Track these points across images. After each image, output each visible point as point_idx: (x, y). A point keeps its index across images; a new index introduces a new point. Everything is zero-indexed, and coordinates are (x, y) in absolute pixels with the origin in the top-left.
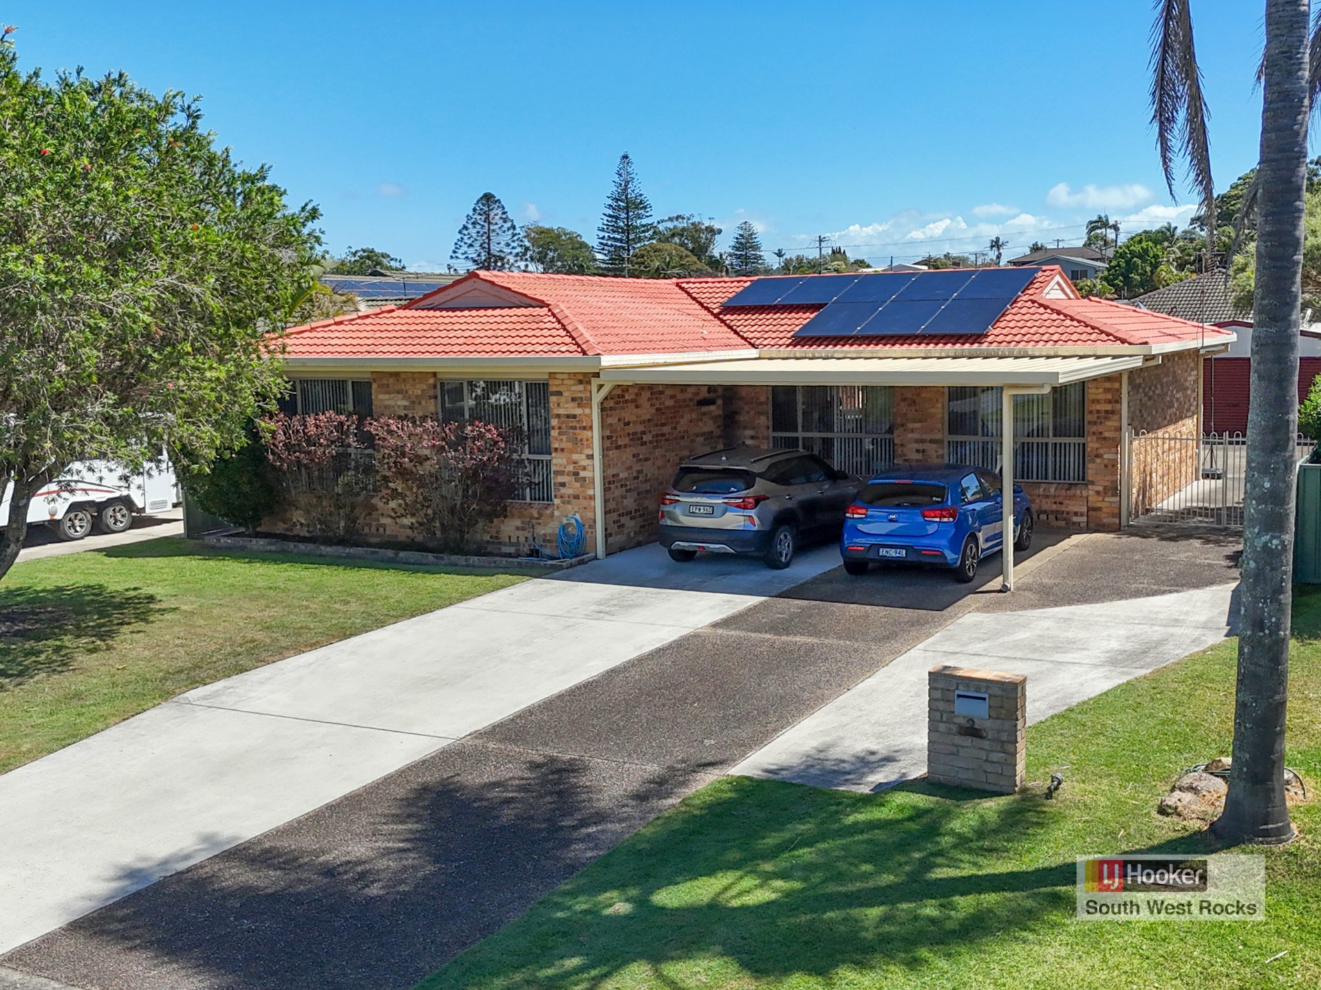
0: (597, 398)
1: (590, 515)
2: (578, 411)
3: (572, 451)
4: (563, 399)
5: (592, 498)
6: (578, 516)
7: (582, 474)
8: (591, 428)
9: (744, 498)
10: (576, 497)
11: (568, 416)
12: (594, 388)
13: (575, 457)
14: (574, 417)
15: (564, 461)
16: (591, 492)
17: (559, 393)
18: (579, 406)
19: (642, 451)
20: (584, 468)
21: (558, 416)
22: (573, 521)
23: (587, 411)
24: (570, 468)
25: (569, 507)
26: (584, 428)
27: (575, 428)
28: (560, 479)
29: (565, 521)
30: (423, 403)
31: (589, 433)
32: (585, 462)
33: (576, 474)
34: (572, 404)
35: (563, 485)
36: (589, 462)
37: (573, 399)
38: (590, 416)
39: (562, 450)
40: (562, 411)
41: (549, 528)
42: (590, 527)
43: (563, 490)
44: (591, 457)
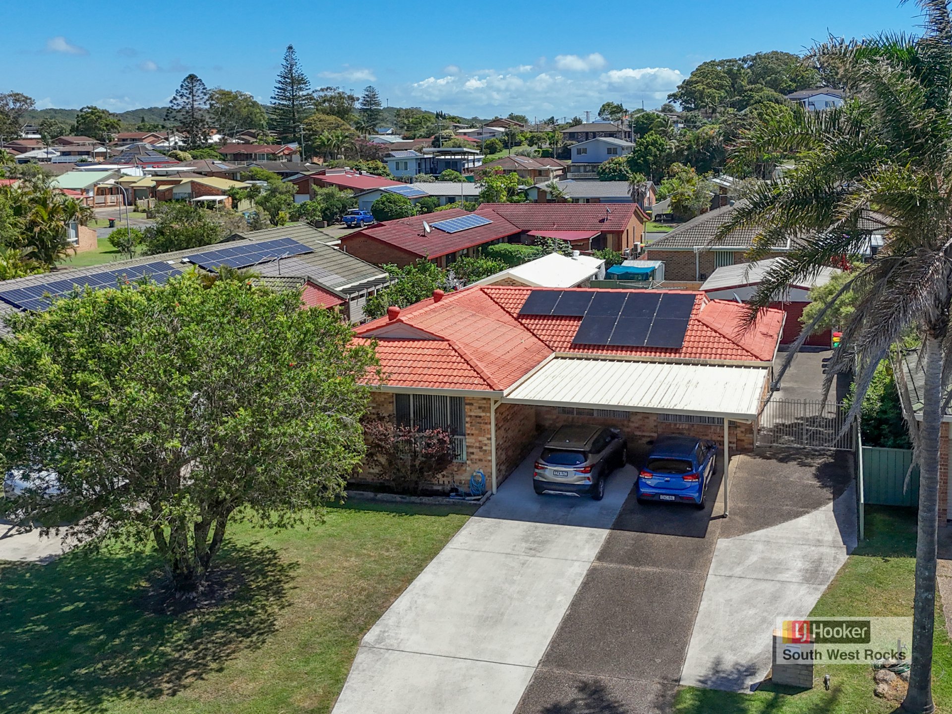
0: (493, 408)
1: (489, 470)
2: (482, 414)
3: (479, 435)
4: (473, 407)
5: (490, 461)
6: (481, 471)
7: (484, 448)
8: (490, 423)
9: (585, 468)
10: (480, 460)
11: (476, 417)
12: (492, 402)
13: (480, 438)
14: (480, 417)
15: (474, 441)
16: (490, 458)
17: (471, 404)
18: (483, 411)
19: (507, 426)
20: (486, 445)
21: (470, 416)
22: (480, 474)
23: (488, 414)
24: (477, 444)
25: (476, 465)
26: (486, 423)
27: (481, 423)
28: (471, 450)
29: (474, 474)
30: (385, 406)
31: (489, 426)
32: (487, 442)
33: (481, 448)
34: (479, 410)
35: (473, 453)
36: (489, 442)
37: (480, 408)
38: (490, 417)
39: (472, 435)
40: (472, 414)
41: (464, 477)
42: (489, 477)
43: (472, 456)
44: (490, 439)
